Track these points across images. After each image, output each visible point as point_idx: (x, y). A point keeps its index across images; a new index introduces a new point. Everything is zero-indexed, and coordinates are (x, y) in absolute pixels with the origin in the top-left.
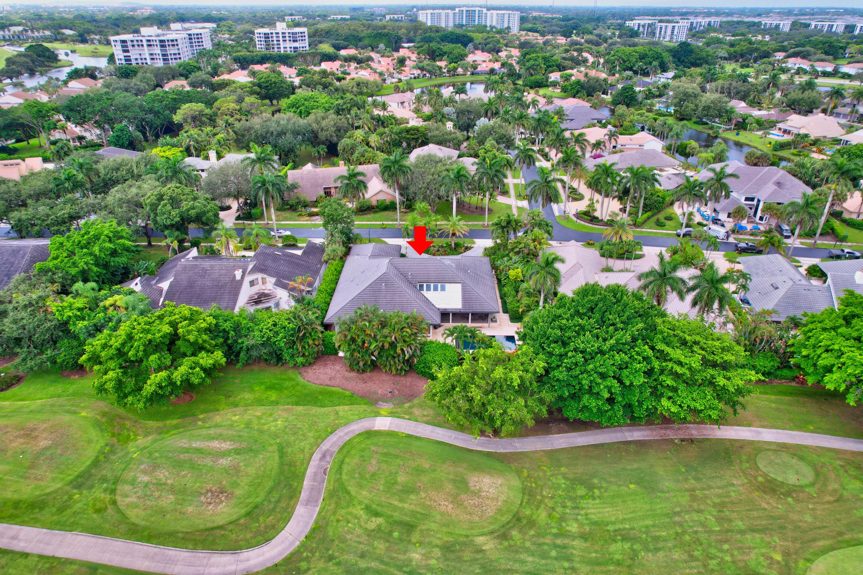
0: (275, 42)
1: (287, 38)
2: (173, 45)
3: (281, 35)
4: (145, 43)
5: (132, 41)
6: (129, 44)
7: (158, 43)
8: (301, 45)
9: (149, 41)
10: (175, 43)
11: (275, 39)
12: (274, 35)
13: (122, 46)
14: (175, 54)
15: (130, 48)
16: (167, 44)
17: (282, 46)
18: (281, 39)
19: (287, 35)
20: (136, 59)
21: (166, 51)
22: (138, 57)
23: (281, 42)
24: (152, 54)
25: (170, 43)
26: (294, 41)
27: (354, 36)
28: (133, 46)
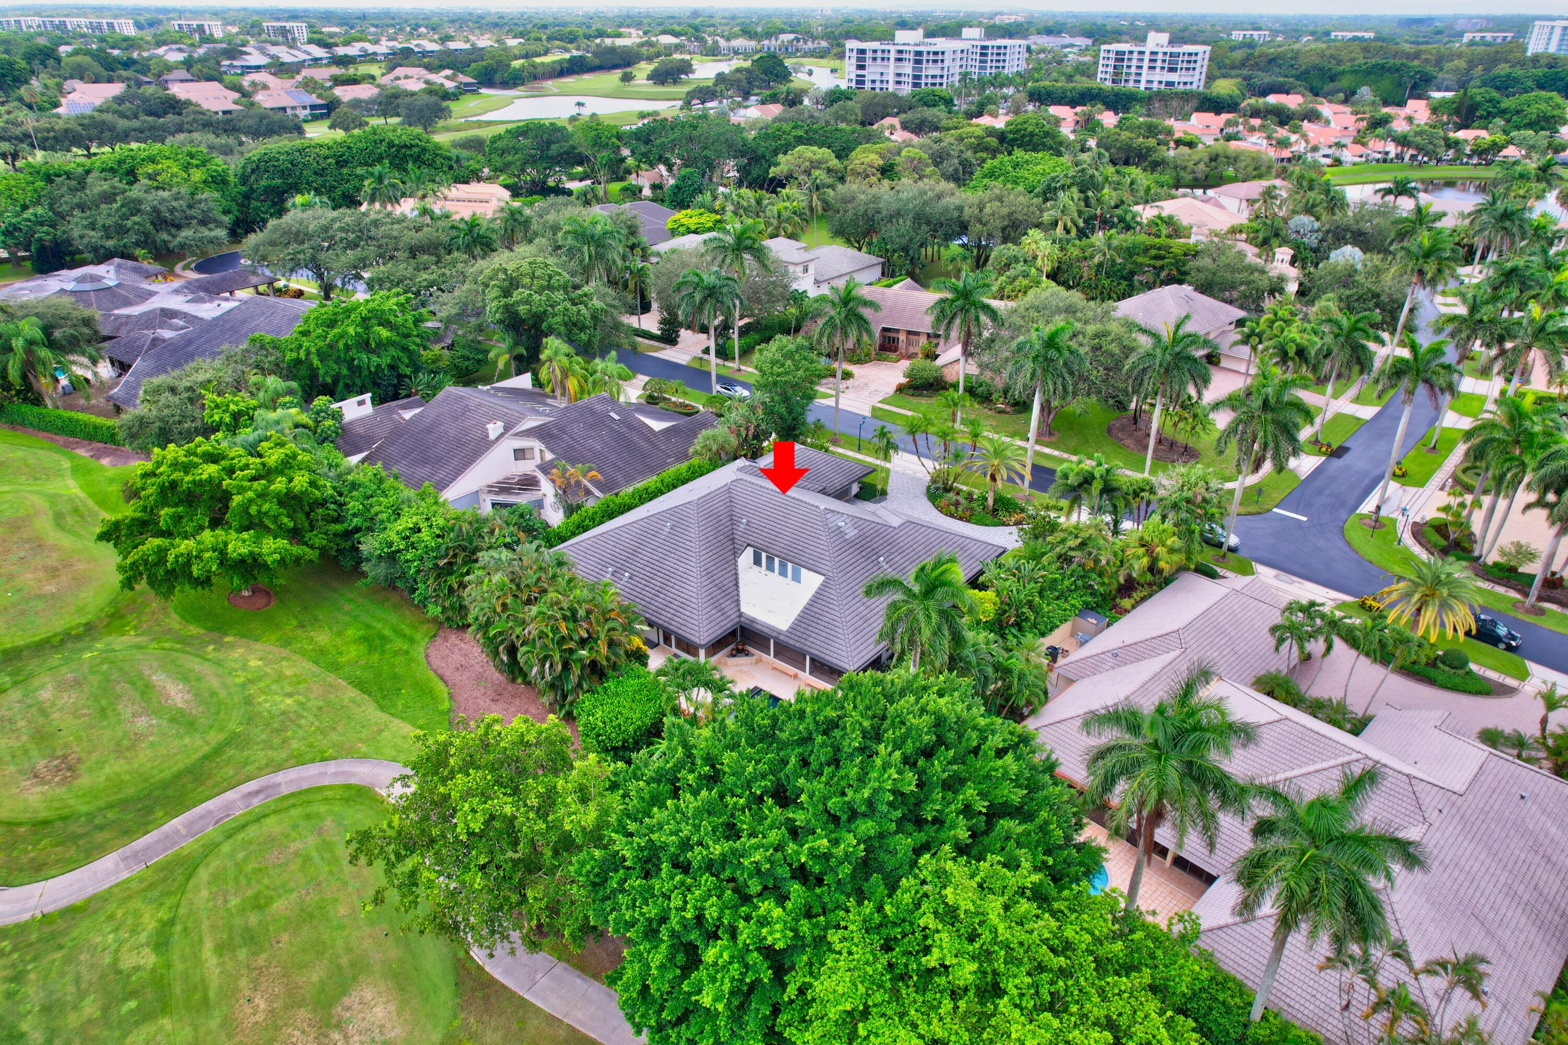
0: (1133, 70)
1: (1159, 64)
2: (935, 61)
3: (1147, 57)
4: (893, 56)
5: (875, 51)
6: (869, 55)
7: (912, 57)
8: (1184, 79)
9: (900, 52)
10: (940, 57)
11: (1134, 63)
12: (1135, 56)
13: (858, 59)
14: (934, 77)
15: (868, 63)
16: (925, 58)
17: (1143, 79)
18: (1146, 64)
19: (1160, 57)
20: (873, 82)
21: (921, 70)
22: (878, 77)
23: (1145, 71)
24: (899, 75)
25: (931, 57)
26: (1172, 70)
27: (1321, 69)
28: (875, 59)
